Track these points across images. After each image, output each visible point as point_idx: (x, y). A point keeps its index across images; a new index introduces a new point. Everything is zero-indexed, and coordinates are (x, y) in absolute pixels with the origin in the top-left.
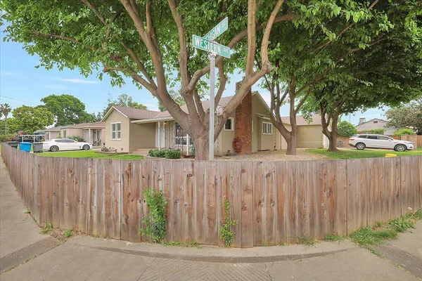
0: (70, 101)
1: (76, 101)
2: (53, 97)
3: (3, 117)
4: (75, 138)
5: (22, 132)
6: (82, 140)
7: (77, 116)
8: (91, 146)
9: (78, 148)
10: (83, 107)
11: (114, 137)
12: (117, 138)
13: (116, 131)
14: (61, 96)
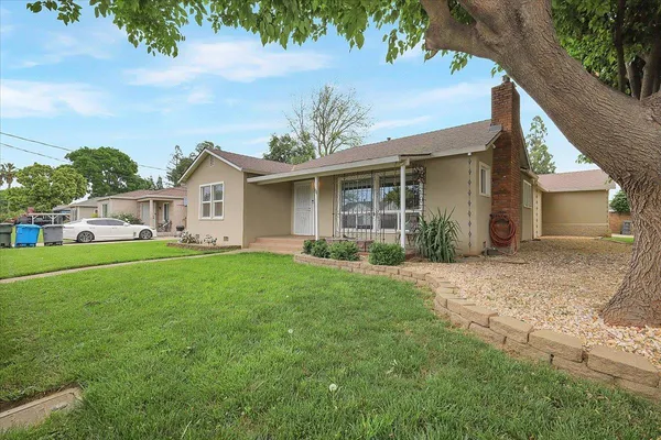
0: (113, 159)
1: (124, 159)
2: (86, 151)
3: (5, 186)
4: (123, 218)
5: (33, 208)
6: (136, 222)
7: (124, 183)
8: (154, 232)
9: (131, 236)
10: (135, 167)
11: (206, 212)
12: (212, 216)
13: (212, 202)
14: (99, 150)
